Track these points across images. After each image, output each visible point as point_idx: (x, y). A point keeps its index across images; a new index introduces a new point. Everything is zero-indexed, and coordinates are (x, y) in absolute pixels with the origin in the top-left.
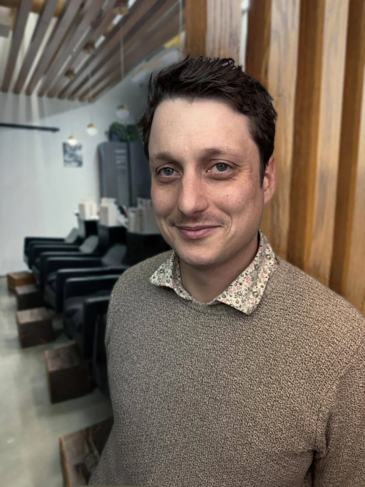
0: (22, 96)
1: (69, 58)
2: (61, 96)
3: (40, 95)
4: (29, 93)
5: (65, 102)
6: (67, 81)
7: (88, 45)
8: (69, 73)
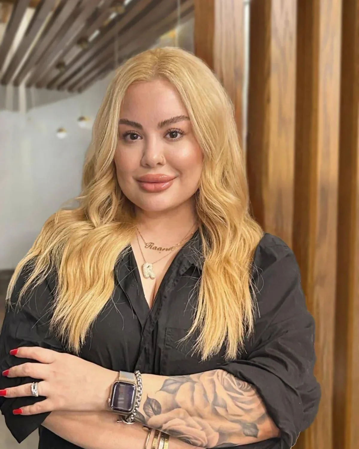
0: (10, 87)
1: (61, 52)
2: (50, 86)
3: (28, 86)
4: (16, 84)
5: (54, 92)
6: (56, 72)
7: (81, 40)
8: (60, 65)
